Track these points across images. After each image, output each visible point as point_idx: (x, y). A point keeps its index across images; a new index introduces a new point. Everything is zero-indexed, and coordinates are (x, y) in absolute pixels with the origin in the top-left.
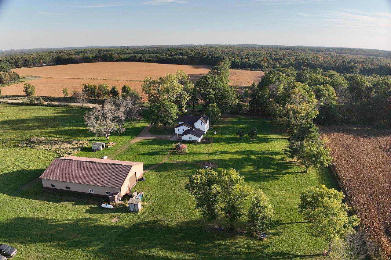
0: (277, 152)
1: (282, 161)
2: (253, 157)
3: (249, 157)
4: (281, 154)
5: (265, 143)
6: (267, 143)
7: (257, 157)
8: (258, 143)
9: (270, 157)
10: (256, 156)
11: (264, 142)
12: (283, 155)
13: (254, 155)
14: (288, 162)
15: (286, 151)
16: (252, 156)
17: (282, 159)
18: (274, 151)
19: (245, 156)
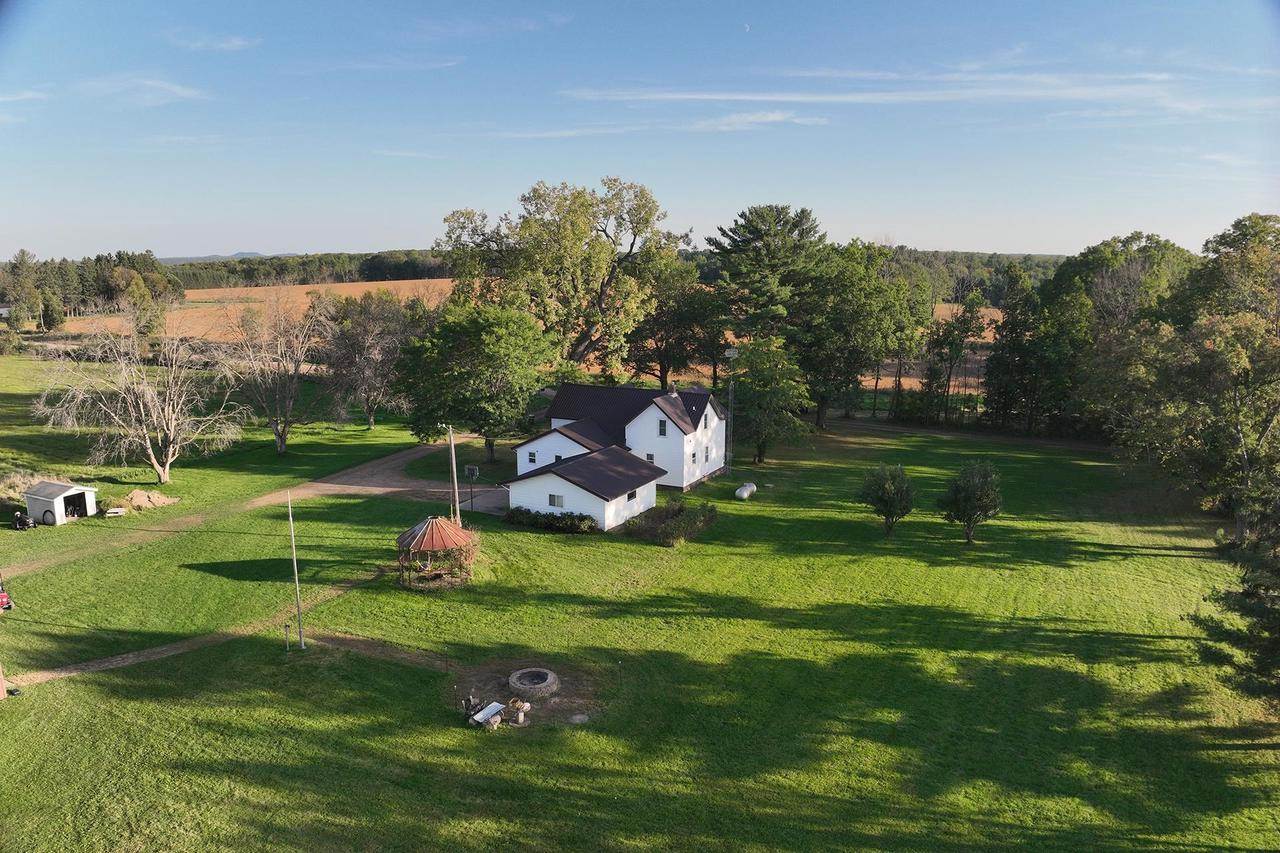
0: (1132, 638)
1: (1175, 717)
2: (936, 663)
3: (896, 657)
4: (1164, 657)
5: (1050, 569)
6: (1062, 572)
7: (962, 663)
8: (995, 564)
9: (1074, 677)
10: (962, 654)
11: (1046, 562)
12: (1179, 660)
13: (947, 648)
14: (1223, 732)
15: (1216, 631)
16: (923, 653)
17: (1174, 699)
18: (1105, 628)
19: (867, 649)
